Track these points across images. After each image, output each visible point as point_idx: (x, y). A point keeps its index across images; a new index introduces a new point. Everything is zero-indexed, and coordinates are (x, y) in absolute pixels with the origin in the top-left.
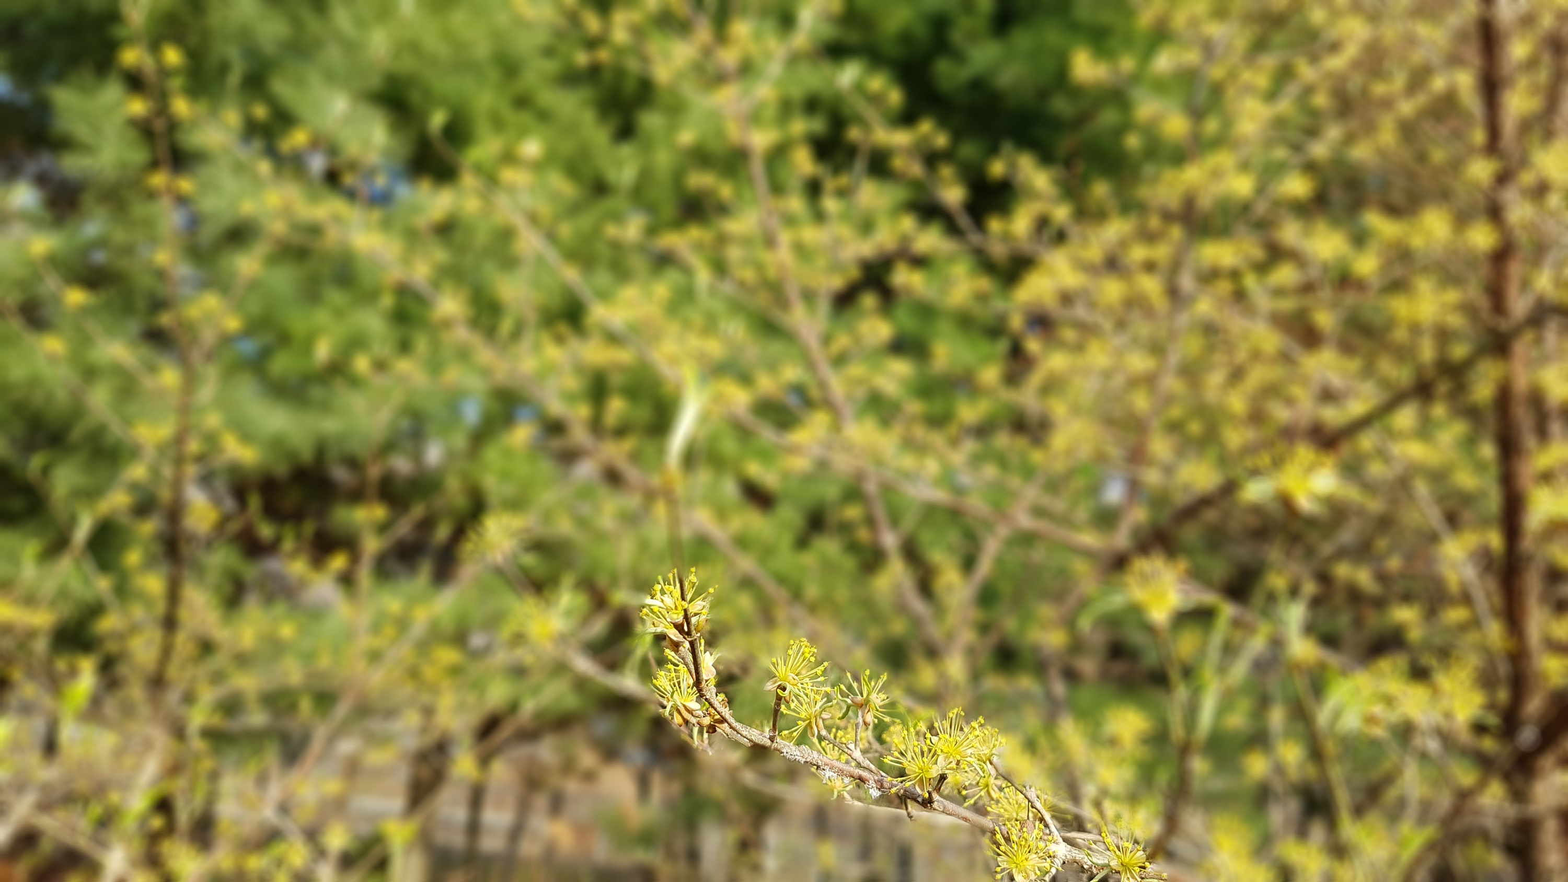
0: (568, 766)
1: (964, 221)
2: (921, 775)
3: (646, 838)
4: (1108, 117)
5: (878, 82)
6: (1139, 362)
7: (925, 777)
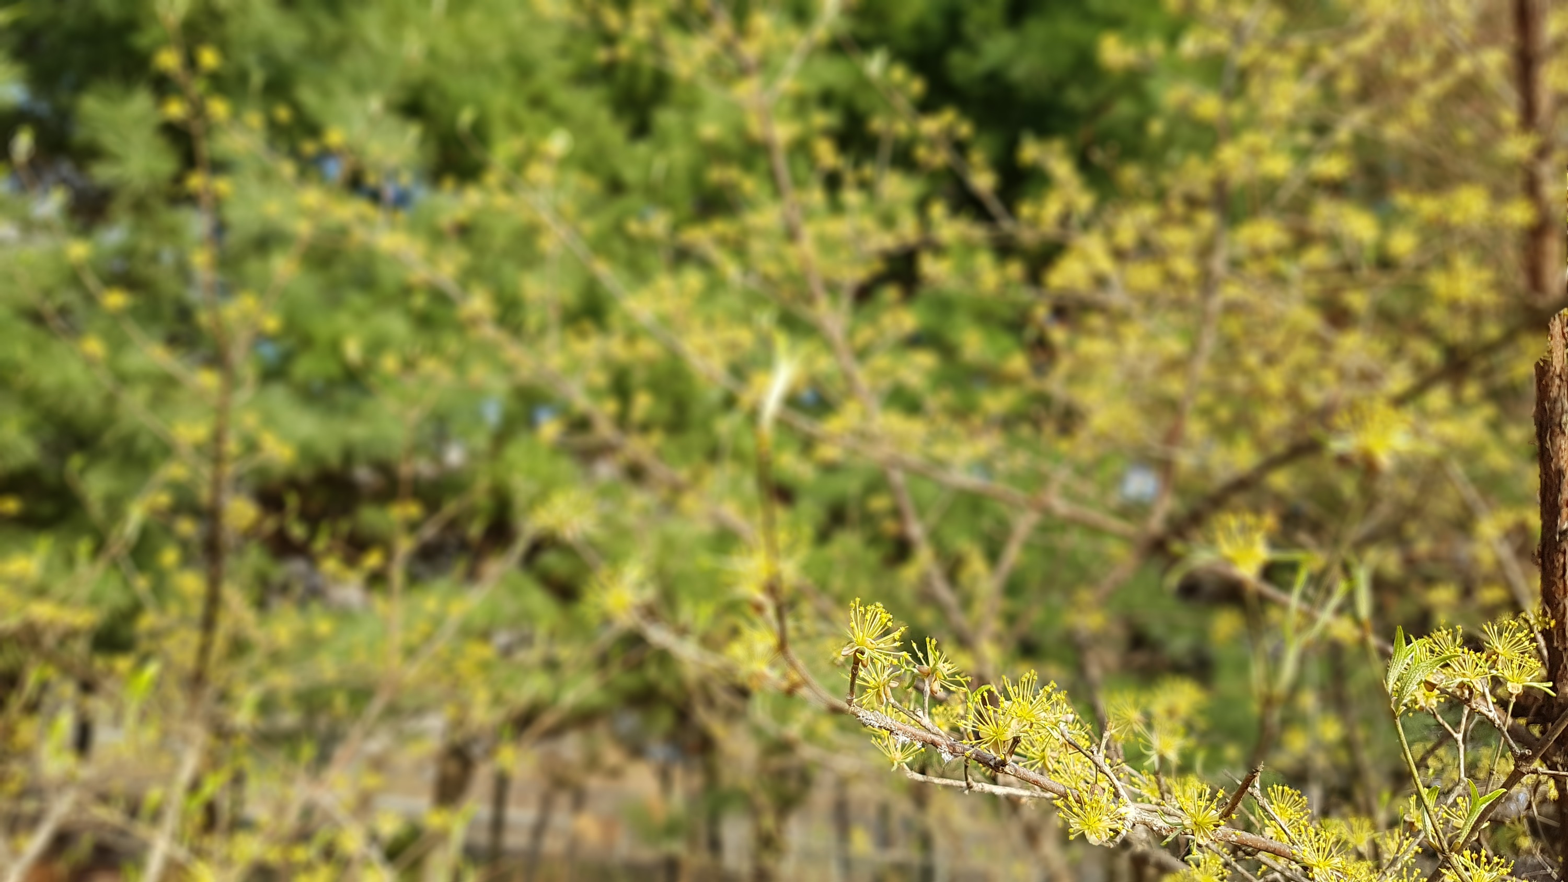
0: (593, 763)
1: (995, 207)
2: (996, 738)
3: (672, 829)
4: (1124, 109)
5: (899, 73)
6: (1174, 346)
7: (1000, 740)
